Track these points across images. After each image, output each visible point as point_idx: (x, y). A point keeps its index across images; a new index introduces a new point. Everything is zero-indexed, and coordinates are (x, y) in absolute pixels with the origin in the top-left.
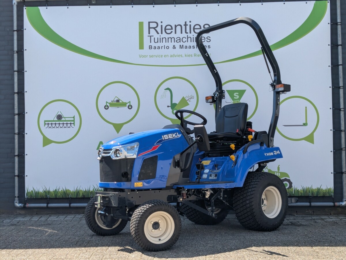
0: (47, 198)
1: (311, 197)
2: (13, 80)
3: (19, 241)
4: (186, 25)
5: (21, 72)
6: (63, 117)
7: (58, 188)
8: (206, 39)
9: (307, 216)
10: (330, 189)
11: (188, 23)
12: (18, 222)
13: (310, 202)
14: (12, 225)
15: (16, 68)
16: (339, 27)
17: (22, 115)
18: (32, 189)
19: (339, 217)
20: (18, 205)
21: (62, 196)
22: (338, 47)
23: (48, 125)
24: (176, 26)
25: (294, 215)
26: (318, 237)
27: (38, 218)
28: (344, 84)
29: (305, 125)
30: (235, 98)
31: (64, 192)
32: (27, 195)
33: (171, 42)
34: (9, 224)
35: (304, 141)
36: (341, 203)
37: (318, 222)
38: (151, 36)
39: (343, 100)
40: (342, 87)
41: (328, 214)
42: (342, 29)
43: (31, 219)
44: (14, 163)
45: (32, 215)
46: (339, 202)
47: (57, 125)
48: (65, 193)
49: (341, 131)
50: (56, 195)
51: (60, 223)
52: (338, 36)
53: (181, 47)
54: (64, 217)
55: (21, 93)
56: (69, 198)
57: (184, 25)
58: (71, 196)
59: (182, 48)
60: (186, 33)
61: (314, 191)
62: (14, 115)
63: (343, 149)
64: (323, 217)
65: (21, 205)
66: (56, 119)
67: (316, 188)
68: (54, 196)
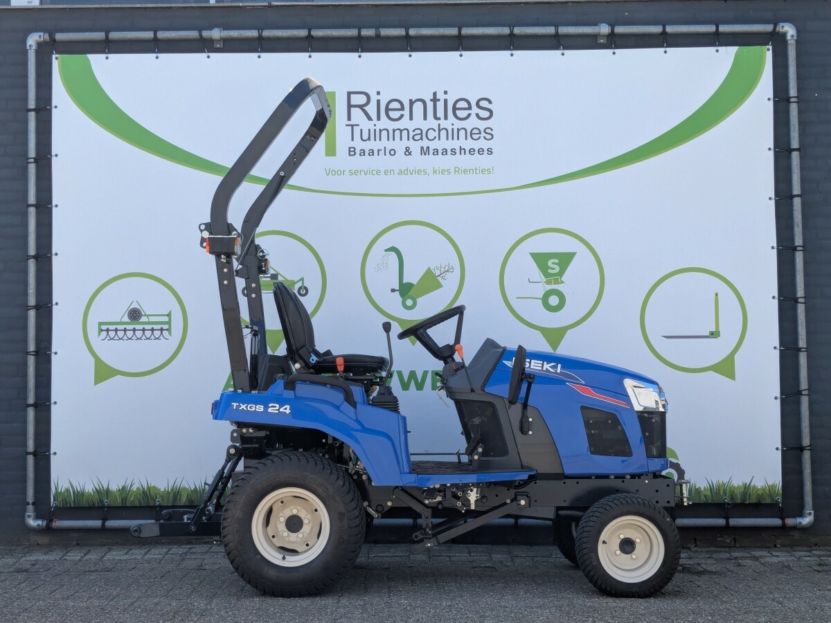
0: (103, 507)
1: (728, 504)
2: (26, 226)
3: (37, 610)
4: (435, 100)
5: (45, 206)
6: (143, 313)
7: (129, 483)
8: (483, 134)
9: (719, 549)
10: (773, 486)
11: (440, 96)
12: (33, 565)
13: (727, 518)
14: (19, 571)
15: (32, 199)
16: (794, 109)
17: (45, 308)
18: (67, 485)
19: (794, 553)
20: (33, 523)
21: (140, 501)
22: (790, 153)
23: (108, 334)
24: (412, 103)
25: (689, 549)
26: (745, 600)
27: (82, 555)
28: (804, 240)
29: (715, 334)
30: (550, 271)
31: (144, 492)
32: (54, 500)
33: (401, 139)
34: (11, 570)
35: (711, 373)
36: (799, 520)
37: (745, 566)
38: (352, 126)
39: (803, 278)
40: (801, 248)
41: (768, 545)
42: (800, 112)
43: (65, 558)
44: (25, 422)
45: (66, 546)
46: (794, 517)
47: (130, 334)
48: (146, 494)
49: (799, 350)
50: (124, 500)
51: (133, 566)
52: (792, 128)
53: (425, 151)
54: (143, 551)
55: (44, 257)
56: (155, 507)
57: (431, 100)
58: (161, 502)
59: (425, 154)
60: (436, 118)
61: (737, 492)
62: (27, 308)
63: (803, 393)
64: (757, 553)
65: (40, 522)
66: (126, 319)
67: (741, 484)
68: (119, 502)
